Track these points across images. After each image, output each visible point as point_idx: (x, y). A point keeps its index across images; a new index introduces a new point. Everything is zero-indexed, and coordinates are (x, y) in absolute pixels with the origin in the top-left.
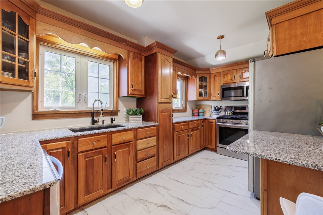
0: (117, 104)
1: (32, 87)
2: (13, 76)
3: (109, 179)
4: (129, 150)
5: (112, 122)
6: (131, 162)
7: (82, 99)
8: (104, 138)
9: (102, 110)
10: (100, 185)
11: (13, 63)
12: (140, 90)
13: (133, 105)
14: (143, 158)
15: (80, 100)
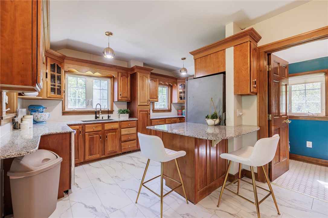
0: (112, 106)
1: (62, 98)
2: (55, 93)
3: (103, 150)
4: (116, 134)
5: (109, 118)
6: (117, 142)
7: (90, 103)
8: (99, 126)
9: (101, 110)
10: (97, 151)
11: (55, 87)
12: (126, 97)
13: (124, 107)
14: (126, 140)
15: (88, 104)
